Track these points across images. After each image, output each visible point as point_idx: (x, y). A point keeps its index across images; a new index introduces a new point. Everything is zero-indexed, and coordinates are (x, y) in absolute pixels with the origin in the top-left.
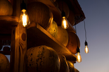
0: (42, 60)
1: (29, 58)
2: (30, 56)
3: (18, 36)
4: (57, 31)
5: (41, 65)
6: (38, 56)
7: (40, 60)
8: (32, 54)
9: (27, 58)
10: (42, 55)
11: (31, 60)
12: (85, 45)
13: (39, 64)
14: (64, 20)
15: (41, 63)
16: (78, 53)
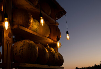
0: (23, 50)
1: (15, 49)
2: (15, 48)
3: (6, 35)
4: (38, 27)
5: (22, 53)
6: (20, 48)
7: (22, 50)
8: (16, 47)
9: (13, 49)
10: (23, 47)
11: (16, 51)
12: (67, 34)
13: (21, 53)
14: (42, 19)
15: (22, 52)
16: (58, 41)
